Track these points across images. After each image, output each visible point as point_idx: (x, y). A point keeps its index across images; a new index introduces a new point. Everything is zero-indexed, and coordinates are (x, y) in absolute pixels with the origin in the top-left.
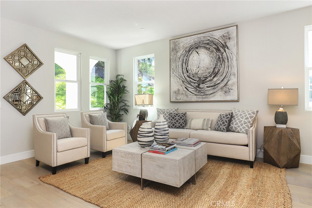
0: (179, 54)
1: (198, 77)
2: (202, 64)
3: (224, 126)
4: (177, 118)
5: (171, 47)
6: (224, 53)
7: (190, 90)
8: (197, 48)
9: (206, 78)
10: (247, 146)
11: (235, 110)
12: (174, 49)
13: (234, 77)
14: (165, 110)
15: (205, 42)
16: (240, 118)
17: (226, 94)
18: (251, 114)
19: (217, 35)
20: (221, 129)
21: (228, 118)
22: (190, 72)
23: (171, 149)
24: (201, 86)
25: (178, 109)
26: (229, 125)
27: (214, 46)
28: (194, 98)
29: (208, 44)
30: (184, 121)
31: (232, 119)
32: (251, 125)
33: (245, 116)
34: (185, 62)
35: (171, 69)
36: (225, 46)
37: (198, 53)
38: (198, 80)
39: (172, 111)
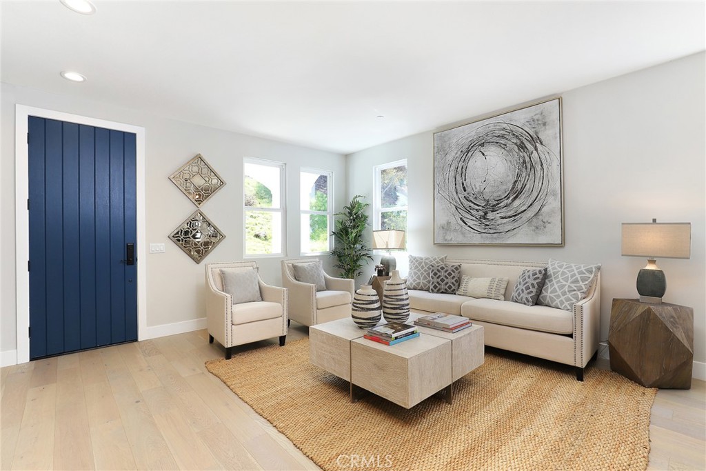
0: (450, 158)
1: (485, 200)
2: (492, 175)
3: (528, 293)
4: (442, 274)
5: (435, 145)
6: (535, 152)
7: (469, 224)
8: (482, 145)
9: (500, 201)
10: (570, 336)
11: (554, 264)
12: (440, 149)
13: (555, 200)
14: (422, 259)
15: (498, 133)
16: (561, 281)
17: (537, 231)
18: (585, 274)
19: (521, 118)
20: (521, 299)
21: (538, 278)
22: (468, 189)
23: (406, 335)
24: (490, 216)
25: (445, 257)
26: (539, 292)
27: (515, 140)
28: (477, 239)
29: (503, 136)
30: (456, 281)
31: (546, 281)
32: (584, 295)
33: (572, 277)
34: (460, 172)
35: (436, 185)
36: (535, 140)
37: (483, 154)
38: (483, 205)
39: (434, 262)
